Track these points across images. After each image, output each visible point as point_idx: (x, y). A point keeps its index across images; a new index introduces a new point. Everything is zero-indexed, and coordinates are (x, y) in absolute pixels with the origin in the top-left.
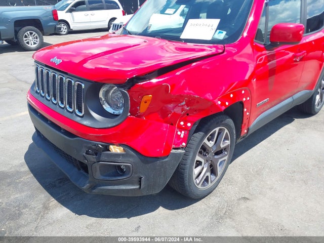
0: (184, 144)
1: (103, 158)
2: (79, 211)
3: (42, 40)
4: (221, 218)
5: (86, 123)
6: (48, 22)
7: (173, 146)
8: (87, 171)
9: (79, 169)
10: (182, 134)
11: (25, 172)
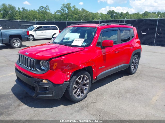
0: (69, 80)
1: (40, 84)
2: (31, 106)
3: (21, 43)
4: (83, 108)
5: (35, 72)
6: (24, 36)
7: (65, 80)
8: (34, 90)
9: (32, 90)
10: (68, 76)
11: (11, 95)
